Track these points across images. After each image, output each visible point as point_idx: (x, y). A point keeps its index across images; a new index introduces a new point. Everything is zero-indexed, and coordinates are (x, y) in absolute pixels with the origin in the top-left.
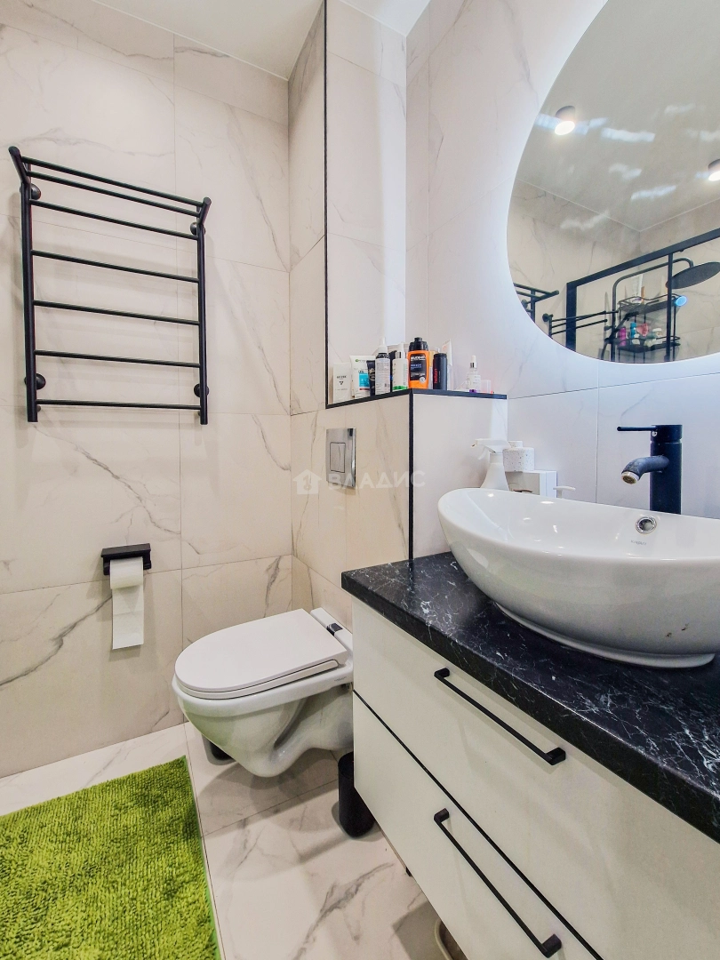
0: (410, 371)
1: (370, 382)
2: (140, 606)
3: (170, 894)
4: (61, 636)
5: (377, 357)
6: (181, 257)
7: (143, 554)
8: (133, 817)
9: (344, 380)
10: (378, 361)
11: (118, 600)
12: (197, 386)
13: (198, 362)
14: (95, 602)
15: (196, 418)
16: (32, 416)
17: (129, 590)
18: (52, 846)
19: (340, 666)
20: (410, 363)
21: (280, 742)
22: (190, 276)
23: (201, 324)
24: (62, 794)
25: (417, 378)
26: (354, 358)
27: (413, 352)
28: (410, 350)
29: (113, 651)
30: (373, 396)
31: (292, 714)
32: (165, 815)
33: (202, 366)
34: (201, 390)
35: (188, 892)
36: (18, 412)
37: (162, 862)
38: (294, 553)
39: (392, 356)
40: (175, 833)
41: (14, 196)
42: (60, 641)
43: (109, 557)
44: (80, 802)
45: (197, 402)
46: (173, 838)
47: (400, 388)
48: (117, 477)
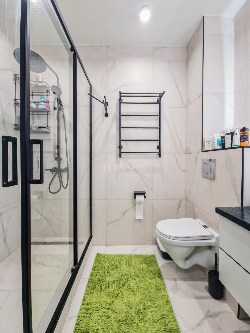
0: (241, 139)
1: (222, 143)
2: (142, 209)
3: (158, 290)
4: (124, 213)
5: (226, 135)
6: (154, 109)
7: (143, 194)
8: (144, 266)
9: (209, 142)
10: (226, 136)
11: (137, 205)
12: (158, 146)
13: (159, 139)
14: (132, 205)
15: (157, 155)
16: (120, 156)
17: (140, 203)
18: (126, 266)
19: (210, 239)
20: (241, 136)
21: (187, 259)
22: (157, 114)
23: (160, 128)
24: (126, 254)
25: (244, 141)
26: (215, 135)
27: (242, 132)
28: (241, 131)
29: (135, 219)
30: (223, 148)
31: (192, 250)
32: (152, 268)
33: (160, 140)
34: (159, 147)
35: (162, 291)
36: (117, 155)
37: (153, 280)
38: (186, 199)
39: (232, 134)
40: (156, 274)
41: (117, 102)
42: (124, 214)
43: (135, 194)
44: (130, 257)
45: (158, 151)
46: (155, 275)
47: (236, 145)
48: (137, 172)
